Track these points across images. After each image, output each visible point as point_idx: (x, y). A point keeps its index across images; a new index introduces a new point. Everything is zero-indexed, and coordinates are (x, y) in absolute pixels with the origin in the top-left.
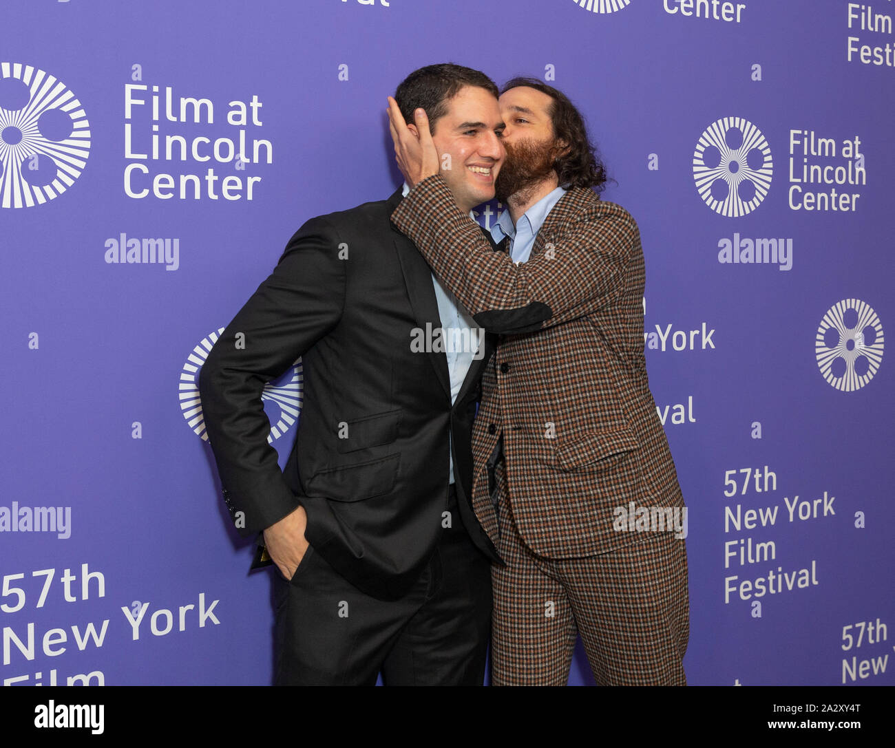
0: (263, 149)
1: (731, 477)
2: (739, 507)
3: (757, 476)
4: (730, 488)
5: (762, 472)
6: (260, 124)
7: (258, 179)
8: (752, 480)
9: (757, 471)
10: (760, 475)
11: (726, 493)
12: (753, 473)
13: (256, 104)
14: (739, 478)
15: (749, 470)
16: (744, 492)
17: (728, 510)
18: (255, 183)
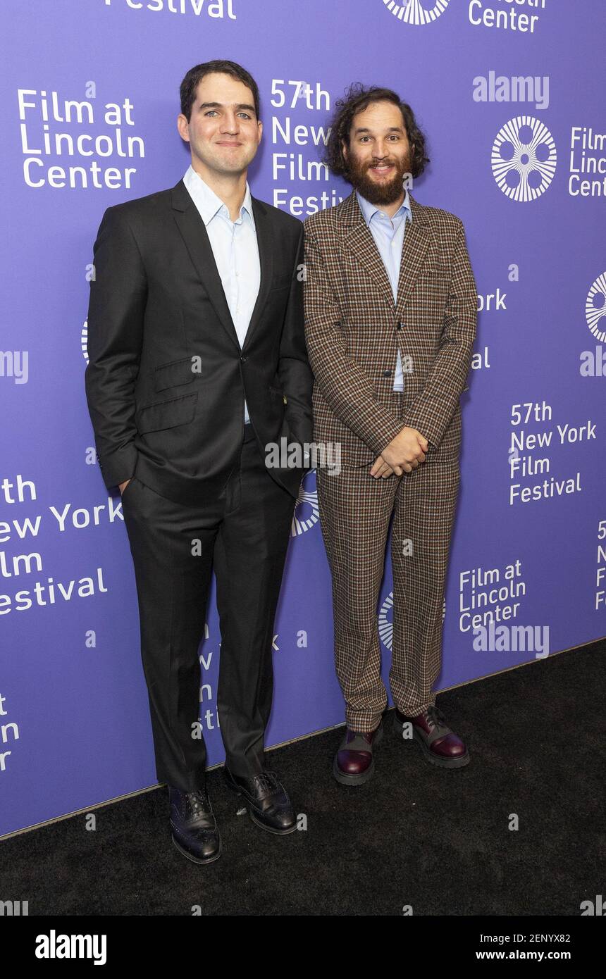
0: (136, 144)
1: (517, 410)
2: (522, 432)
3: (537, 409)
4: (515, 418)
5: (541, 406)
6: (132, 123)
7: (134, 170)
8: (533, 412)
9: (537, 405)
10: (539, 409)
11: (513, 422)
12: (534, 407)
13: (128, 106)
14: (523, 411)
15: (530, 405)
16: (526, 422)
17: (514, 435)
18: (132, 174)
